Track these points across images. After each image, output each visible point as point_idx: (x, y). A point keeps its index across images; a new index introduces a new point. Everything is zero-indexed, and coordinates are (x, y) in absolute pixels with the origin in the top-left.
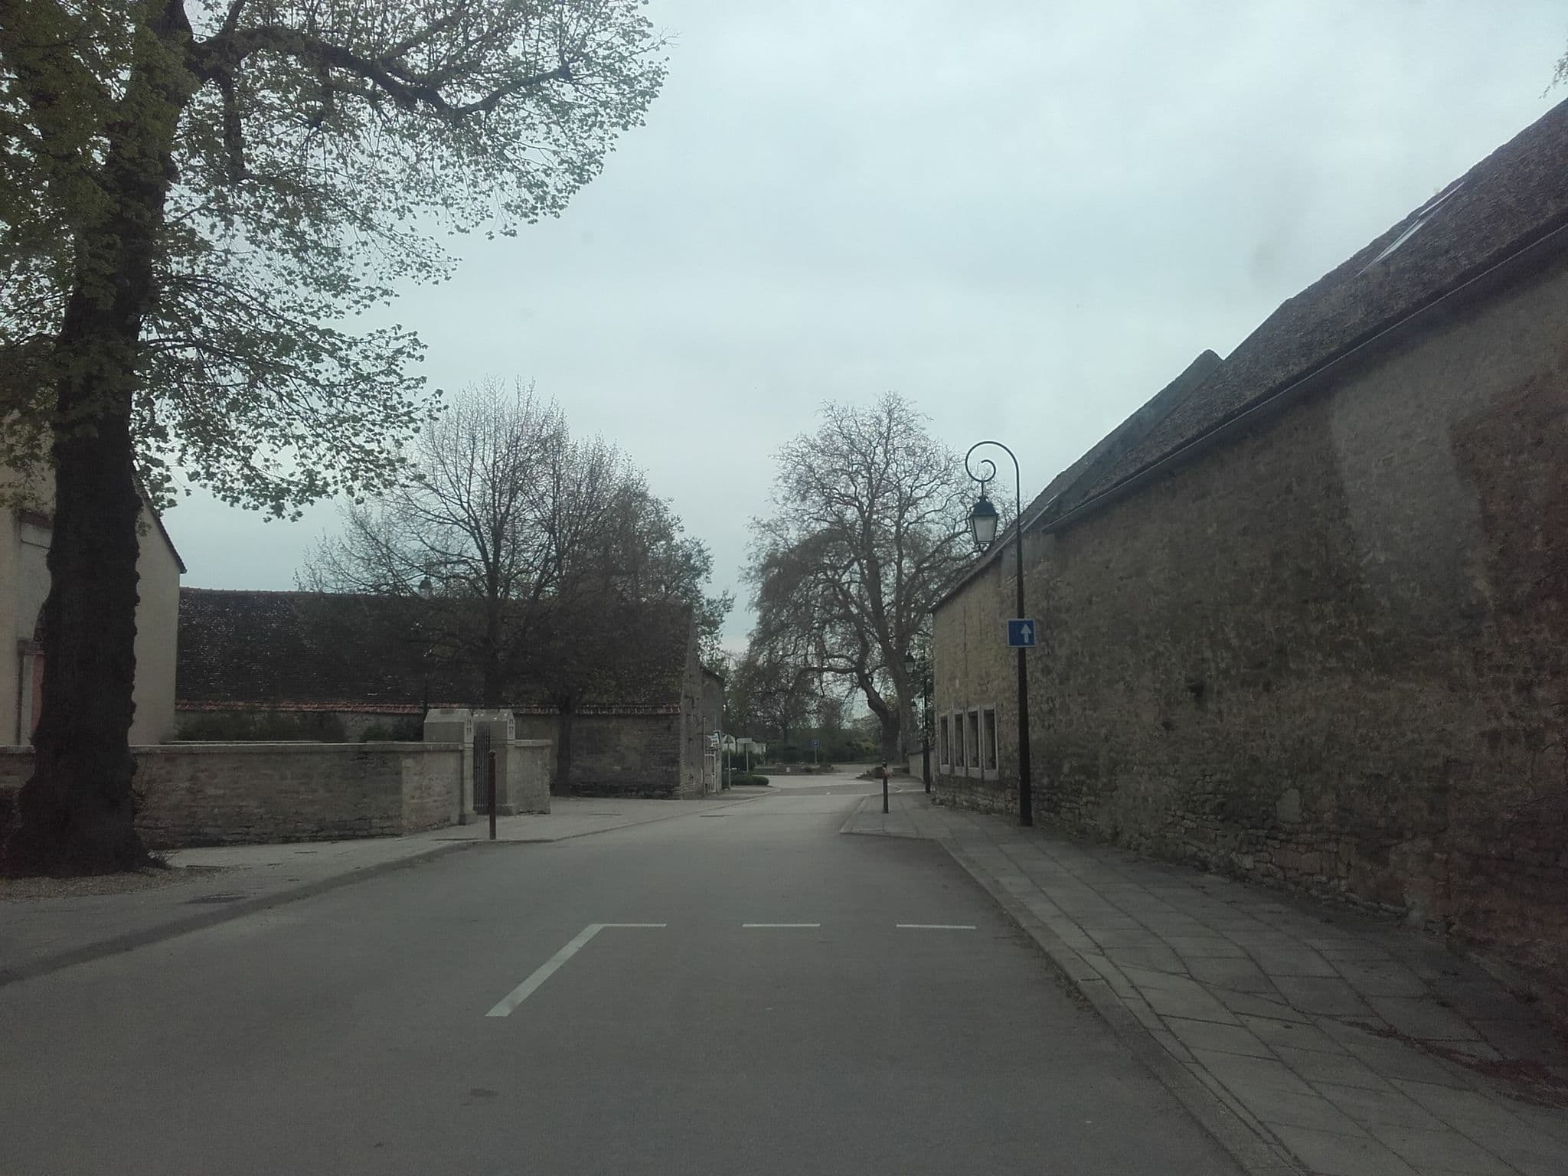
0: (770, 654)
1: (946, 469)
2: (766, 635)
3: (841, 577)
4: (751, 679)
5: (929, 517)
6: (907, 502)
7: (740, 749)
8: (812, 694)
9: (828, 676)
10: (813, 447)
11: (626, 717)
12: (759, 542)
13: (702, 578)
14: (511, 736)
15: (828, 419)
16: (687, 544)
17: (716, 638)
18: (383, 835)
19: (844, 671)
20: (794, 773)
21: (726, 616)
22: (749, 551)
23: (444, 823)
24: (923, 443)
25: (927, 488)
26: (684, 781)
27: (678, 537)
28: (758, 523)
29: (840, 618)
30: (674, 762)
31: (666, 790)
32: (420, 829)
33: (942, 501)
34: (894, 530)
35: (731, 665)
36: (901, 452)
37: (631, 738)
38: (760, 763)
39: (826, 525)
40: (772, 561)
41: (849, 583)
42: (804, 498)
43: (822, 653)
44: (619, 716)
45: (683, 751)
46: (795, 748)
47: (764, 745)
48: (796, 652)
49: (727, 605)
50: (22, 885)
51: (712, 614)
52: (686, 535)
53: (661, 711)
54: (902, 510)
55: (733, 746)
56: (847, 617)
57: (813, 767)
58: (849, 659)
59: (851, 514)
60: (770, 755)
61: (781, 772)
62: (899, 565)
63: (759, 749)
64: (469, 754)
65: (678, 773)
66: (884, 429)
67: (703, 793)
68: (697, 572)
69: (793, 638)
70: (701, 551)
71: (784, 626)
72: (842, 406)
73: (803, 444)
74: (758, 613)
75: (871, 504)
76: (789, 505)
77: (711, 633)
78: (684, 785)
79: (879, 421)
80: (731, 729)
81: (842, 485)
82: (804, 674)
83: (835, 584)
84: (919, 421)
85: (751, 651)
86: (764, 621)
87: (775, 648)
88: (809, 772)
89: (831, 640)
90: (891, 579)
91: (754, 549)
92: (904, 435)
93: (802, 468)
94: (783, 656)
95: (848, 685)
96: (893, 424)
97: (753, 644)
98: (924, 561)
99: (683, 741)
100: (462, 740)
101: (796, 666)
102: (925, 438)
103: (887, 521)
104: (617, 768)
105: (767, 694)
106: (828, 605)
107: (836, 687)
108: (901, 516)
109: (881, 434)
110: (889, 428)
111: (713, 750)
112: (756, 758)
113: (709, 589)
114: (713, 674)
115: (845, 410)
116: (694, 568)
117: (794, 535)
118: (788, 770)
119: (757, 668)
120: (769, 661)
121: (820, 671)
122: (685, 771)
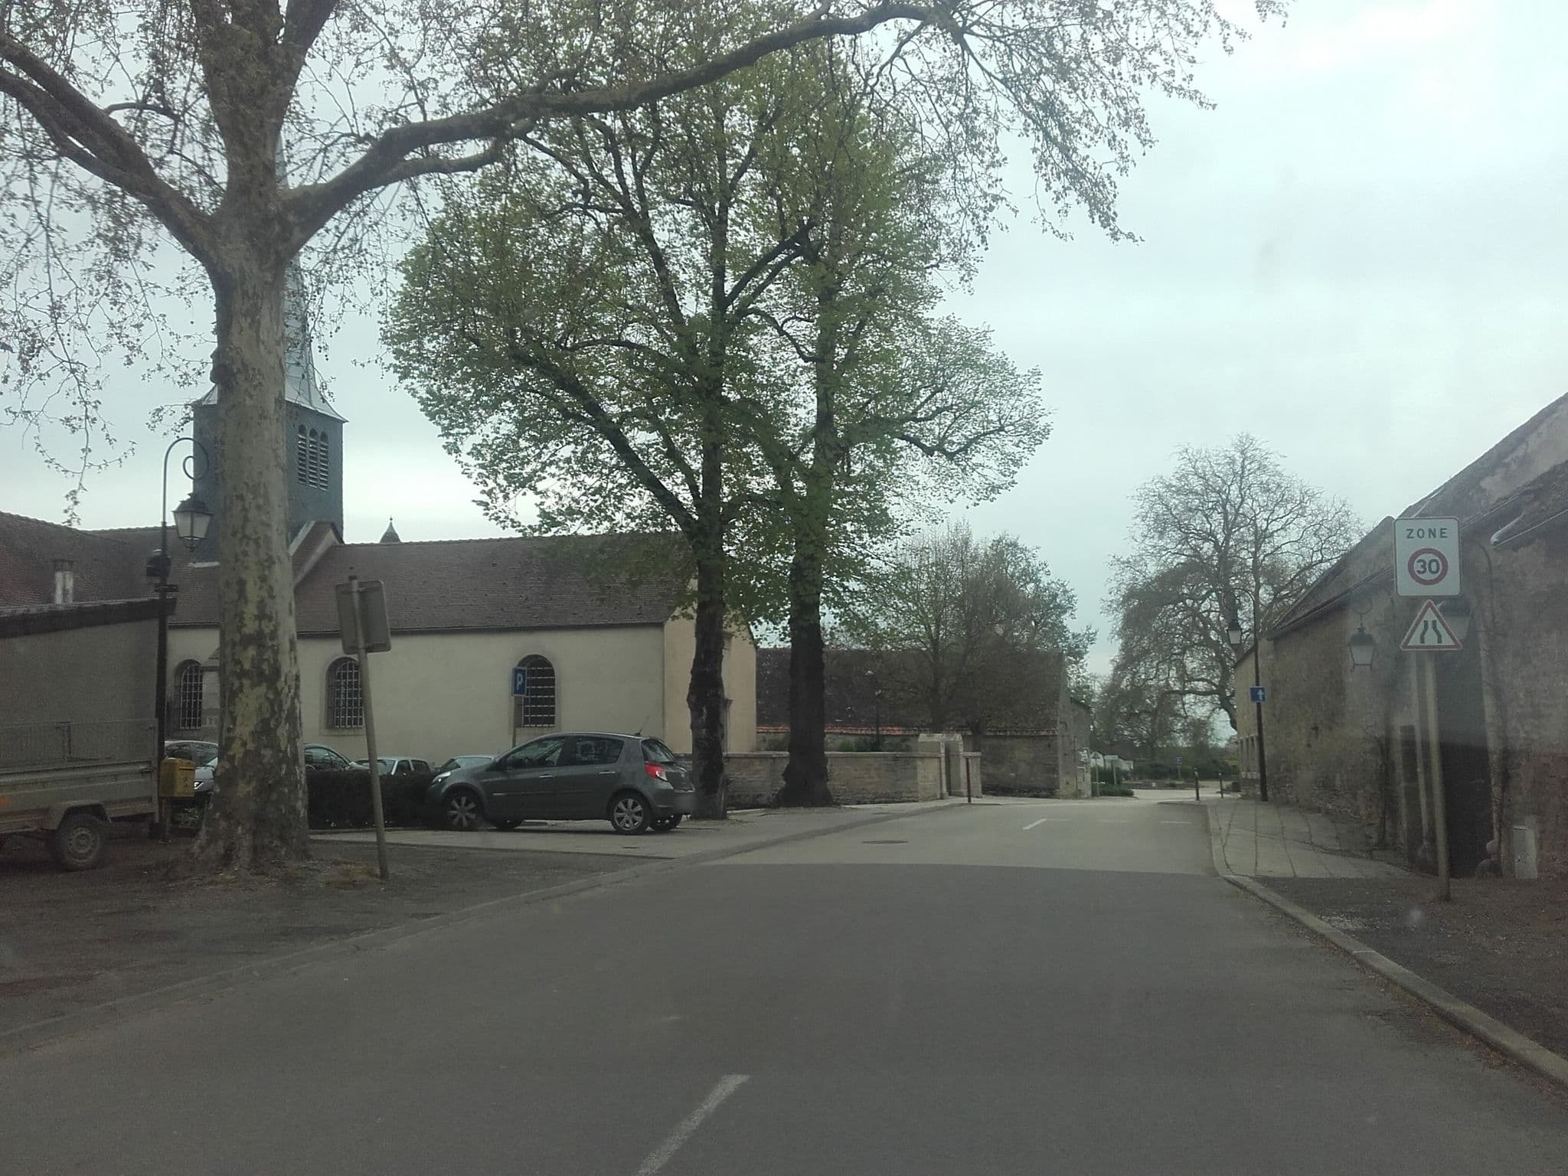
0: (1133, 678)
1: (1301, 502)
2: (1129, 660)
3: (1200, 605)
4: (1115, 701)
5: (1285, 548)
6: (1261, 537)
7: (1108, 765)
8: (1176, 715)
9: (1189, 698)
10: (1169, 486)
11: (1018, 737)
12: (1119, 578)
13: (1067, 614)
14: (961, 749)
15: (1182, 462)
16: (1053, 585)
17: (1081, 667)
18: (909, 801)
19: (1205, 694)
20: (1159, 787)
21: (1090, 648)
22: (1109, 586)
23: (934, 798)
24: (1277, 479)
25: (1284, 520)
26: (1062, 785)
27: (1045, 580)
28: (1118, 560)
29: (1200, 644)
30: (1054, 770)
31: (1050, 792)
32: (925, 800)
33: (1298, 532)
34: (1250, 562)
35: (1097, 688)
36: (1255, 489)
37: (1022, 753)
38: (1127, 778)
39: (1183, 559)
40: (1132, 594)
41: (1209, 611)
42: (1161, 534)
43: (1184, 677)
44: (1012, 737)
45: (1060, 762)
46: (1159, 766)
47: (1132, 763)
48: (1159, 675)
49: (1091, 639)
50: (792, 810)
51: (1077, 646)
52: (1052, 577)
53: (1043, 733)
54: (1257, 544)
55: (1100, 762)
56: (1208, 643)
57: (1177, 782)
58: (1209, 682)
59: (1207, 547)
60: (1138, 772)
61: (1148, 787)
62: (1256, 594)
63: (1126, 766)
64: (943, 759)
65: (1058, 778)
66: (1238, 469)
67: (1077, 795)
68: (1063, 610)
69: (1155, 664)
70: (1065, 592)
71: (1146, 652)
72: (1196, 448)
73: (1159, 485)
74: (1121, 641)
75: (1227, 539)
76: (1147, 541)
77: (1076, 663)
78: (1062, 789)
79: (1233, 462)
80: (1097, 747)
81: (1197, 522)
82: (1168, 697)
83: (1195, 613)
84: (1272, 459)
85: (1114, 675)
86: (1126, 648)
87: (1138, 672)
88: (1173, 786)
89: (1192, 664)
90: (1248, 607)
91: (1114, 584)
92: (1258, 473)
93: (1159, 508)
94: (1145, 680)
95: (1208, 706)
96: (1246, 463)
97: (1117, 669)
98: (1283, 589)
99: (1060, 756)
100: (939, 751)
101: (1159, 688)
102: (1280, 474)
103: (1243, 554)
104: (1013, 775)
105: (1131, 715)
106: (1187, 632)
107: (1197, 708)
108: (1258, 549)
109: (1235, 474)
110: (1243, 467)
111: (1083, 763)
112: (1125, 774)
113: (1073, 624)
114: (1080, 701)
115: (1199, 452)
116: (1059, 606)
117: (1152, 569)
118: (1154, 785)
119: (1122, 691)
120: (1132, 684)
121: (1183, 693)
122: (1063, 779)
